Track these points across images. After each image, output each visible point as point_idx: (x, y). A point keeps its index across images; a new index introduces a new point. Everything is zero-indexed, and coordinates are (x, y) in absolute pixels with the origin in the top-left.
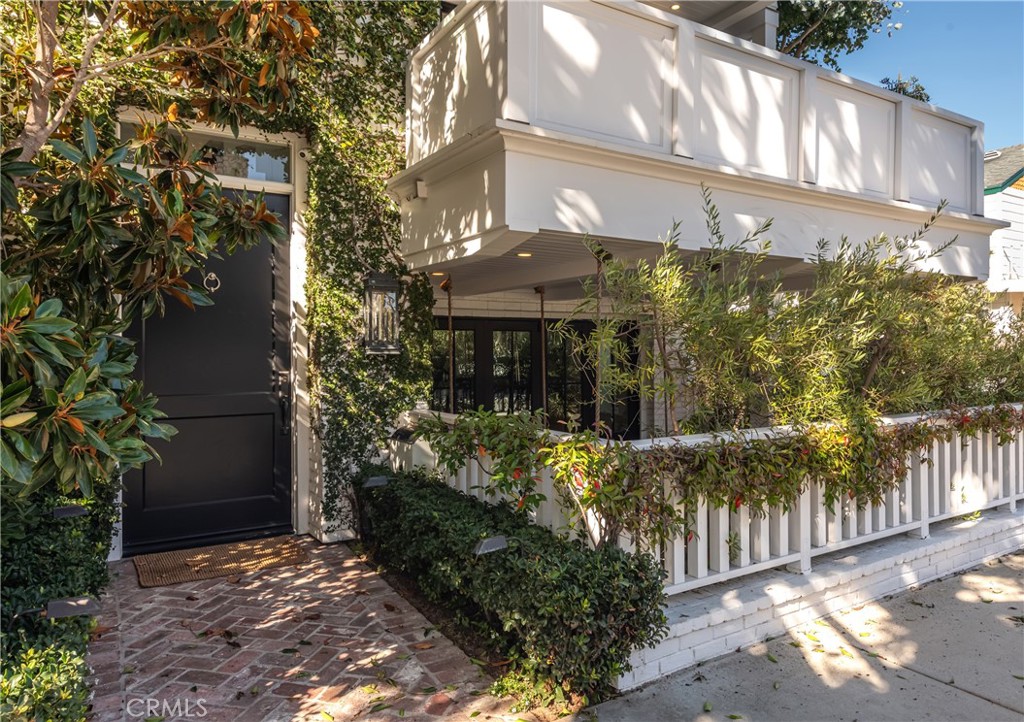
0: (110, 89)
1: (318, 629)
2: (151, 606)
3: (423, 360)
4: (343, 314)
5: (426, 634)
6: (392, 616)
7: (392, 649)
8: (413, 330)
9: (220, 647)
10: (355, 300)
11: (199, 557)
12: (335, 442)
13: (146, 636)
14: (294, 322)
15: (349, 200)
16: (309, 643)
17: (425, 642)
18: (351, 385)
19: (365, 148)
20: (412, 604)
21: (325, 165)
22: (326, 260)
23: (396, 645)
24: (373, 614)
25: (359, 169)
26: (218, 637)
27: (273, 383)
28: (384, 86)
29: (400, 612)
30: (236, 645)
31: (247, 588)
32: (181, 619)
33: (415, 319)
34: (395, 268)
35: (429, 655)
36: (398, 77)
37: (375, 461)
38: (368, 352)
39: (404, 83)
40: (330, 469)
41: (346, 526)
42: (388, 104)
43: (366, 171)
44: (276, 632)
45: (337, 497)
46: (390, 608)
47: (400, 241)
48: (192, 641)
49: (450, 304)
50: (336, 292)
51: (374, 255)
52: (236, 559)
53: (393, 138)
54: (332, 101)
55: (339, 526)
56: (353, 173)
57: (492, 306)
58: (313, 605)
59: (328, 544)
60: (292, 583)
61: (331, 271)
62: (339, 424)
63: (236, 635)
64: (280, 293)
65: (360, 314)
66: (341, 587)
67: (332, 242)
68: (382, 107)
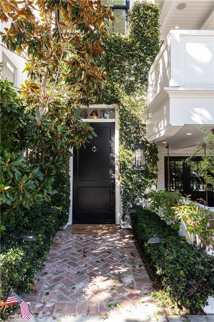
0: (67, 100)
1: (108, 257)
2: (72, 239)
3: (154, 172)
4: (128, 157)
5: (140, 267)
6: (132, 257)
7: (127, 269)
8: (150, 161)
9: (81, 255)
10: (131, 152)
11: (89, 227)
12: (125, 197)
13: (67, 248)
14: (116, 159)
15: (130, 122)
16: (104, 261)
17: (138, 270)
18: (130, 179)
19: (135, 105)
20: (140, 254)
21: (122, 112)
22: (123, 141)
23: (129, 268)
24: (126, 255)
25: (133, 112)
26: (82, 252)
27: (110, 178)
28: (141, 84)
29: (135, 257)
30: (85, 256)
31: (96, 239)
32: (76, 245)
33: (151, 158)
34: (144, 142)
35: (138, 275)
36: (145, 81)
37: (138, 204)
38: (135, 169)
39: (147, 82)
40: (124, 205)
41: (129, 224)
42: (142, 90)
43: (135, 112)
44: (97, 255)
45: (126, 214)
46: (132, 254)
47: (146, 133)
48: (75, 252)
49: (168, 153)
50: (125, 150)
51: (137, 138)
52: (97, 229)
53: (144, 100)
54: (125, 92)
55: (127, 224)
56: (131, 113)
57: (189, 152)
58: (111, 248)
59: (123, 229)
60: (108, 240)
61: (124, 144)
62: (126, 192)
63: (87, 253)
64: (112, 151)
65: (133, 157)
66: (121, 244)
67: (124, 135)
68: (140, 91)
